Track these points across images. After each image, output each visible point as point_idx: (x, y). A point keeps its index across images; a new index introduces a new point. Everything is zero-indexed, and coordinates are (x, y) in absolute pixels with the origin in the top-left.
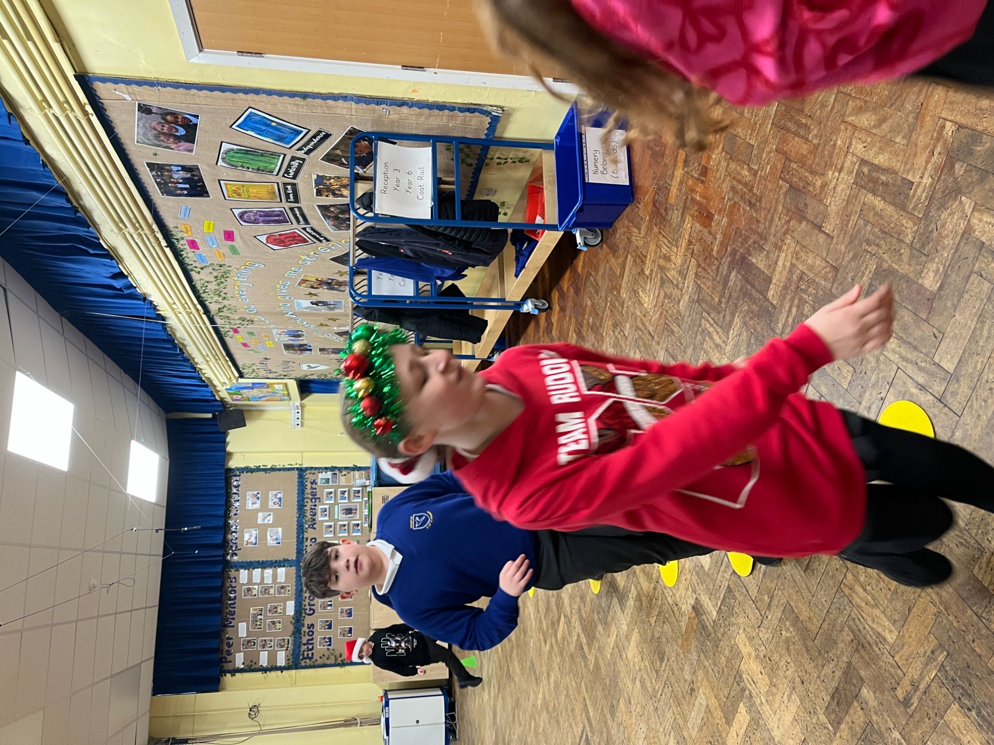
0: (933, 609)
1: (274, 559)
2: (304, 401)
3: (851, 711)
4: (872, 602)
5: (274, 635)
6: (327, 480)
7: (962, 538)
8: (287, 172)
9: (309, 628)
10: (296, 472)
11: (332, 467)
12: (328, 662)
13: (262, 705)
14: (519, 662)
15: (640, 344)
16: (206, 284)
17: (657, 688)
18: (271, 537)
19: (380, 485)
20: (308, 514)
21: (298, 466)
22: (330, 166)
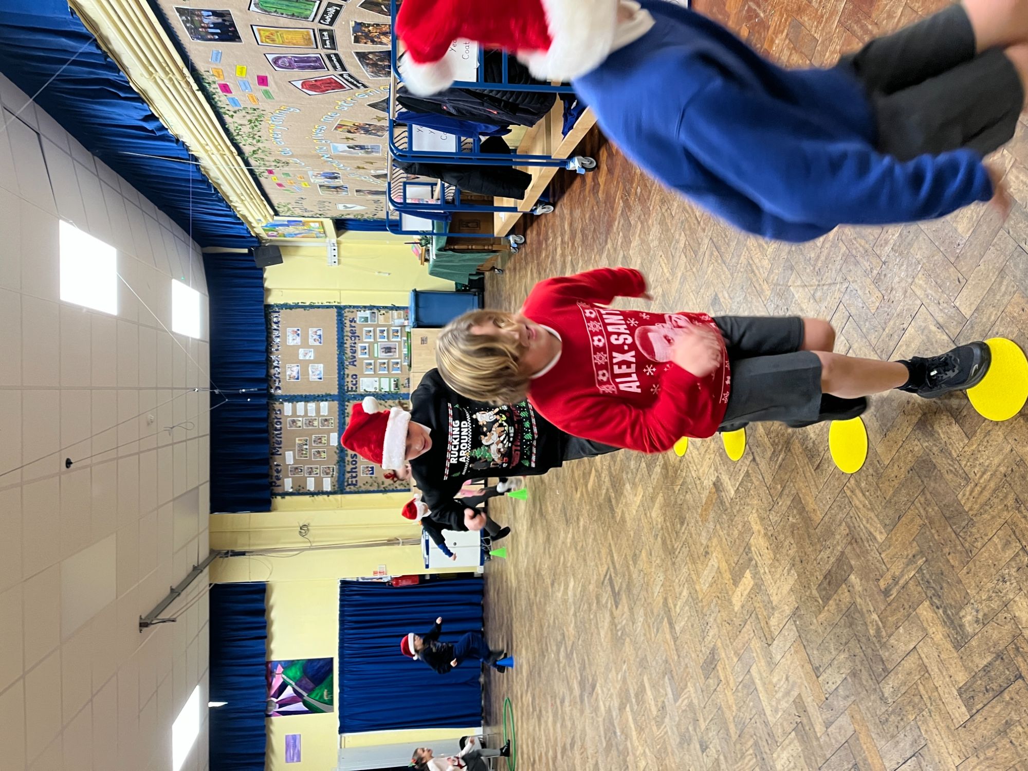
0: (918, 521)
1: (316, 394)
2: (341, 238)
3: (840, 591)
4: (869, 506)
5: (320, 463)
6: (366, 319)
7: (952, 466)
8: (323, 18)
9: (352, 458)
10: (335, 310)
11: (371, 306)
12: (372, 489)
13: (312, 524)
14: (550, 503)
15: (686, 226)
16: (239, 127)
17: (676, 547)
18: (313, 372)
19: (419, 327)
20: (348, 351)
21: (336, 304)
22: (369, 13)
